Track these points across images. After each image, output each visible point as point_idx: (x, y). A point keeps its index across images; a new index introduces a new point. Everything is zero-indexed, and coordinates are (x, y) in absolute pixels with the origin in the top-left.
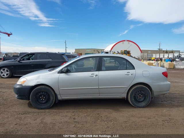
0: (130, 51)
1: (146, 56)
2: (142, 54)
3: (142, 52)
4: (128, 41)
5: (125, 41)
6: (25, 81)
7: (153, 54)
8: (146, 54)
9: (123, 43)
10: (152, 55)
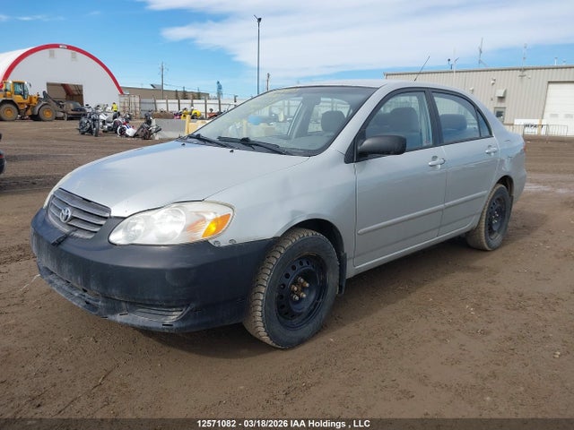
0: (81, 86)
1: (138, 105)
2: (123, 99)
3: (121, 92)
4: (69, 48)
5: (57, 46)
6: (225, 218)
7: (157, 101)
8: (137, 100)
9: (52, 55)
10: (155, 103)
